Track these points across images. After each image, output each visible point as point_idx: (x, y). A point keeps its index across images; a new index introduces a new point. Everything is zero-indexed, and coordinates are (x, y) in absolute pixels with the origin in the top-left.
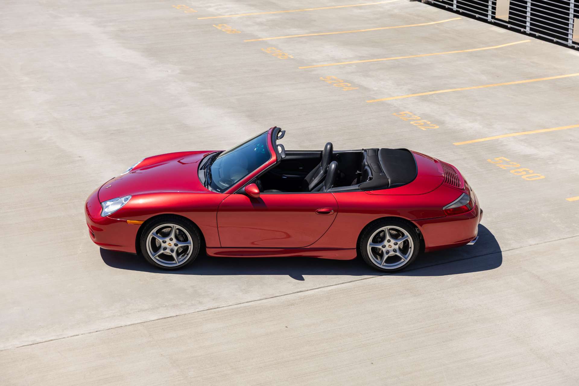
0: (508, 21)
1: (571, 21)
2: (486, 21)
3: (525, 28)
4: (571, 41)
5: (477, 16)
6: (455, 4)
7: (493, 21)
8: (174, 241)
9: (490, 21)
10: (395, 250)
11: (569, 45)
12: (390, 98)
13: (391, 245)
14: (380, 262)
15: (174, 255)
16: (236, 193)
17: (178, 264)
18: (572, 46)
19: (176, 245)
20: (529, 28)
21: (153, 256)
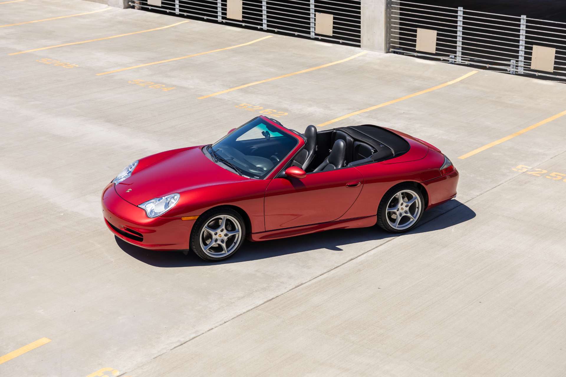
0: (242, 20)
1: (312, 16)
2: (216, 22)
3: (262, 26)
4: (314, 33)
5: (205, 17)
6: (177, 8)
7: (224, 21)
8: (225, 232)
9: (221, 21)
10: (406, 212)
11: (311, 37)
12: (216, 94)
13: (403, 207)
14: (394, 224)
15: (224, 245)
16: (276, 177)
17: (228, 254)
18: (315, 38)
19: (226, 235)
20: (266, 25)
21: (205, 250)
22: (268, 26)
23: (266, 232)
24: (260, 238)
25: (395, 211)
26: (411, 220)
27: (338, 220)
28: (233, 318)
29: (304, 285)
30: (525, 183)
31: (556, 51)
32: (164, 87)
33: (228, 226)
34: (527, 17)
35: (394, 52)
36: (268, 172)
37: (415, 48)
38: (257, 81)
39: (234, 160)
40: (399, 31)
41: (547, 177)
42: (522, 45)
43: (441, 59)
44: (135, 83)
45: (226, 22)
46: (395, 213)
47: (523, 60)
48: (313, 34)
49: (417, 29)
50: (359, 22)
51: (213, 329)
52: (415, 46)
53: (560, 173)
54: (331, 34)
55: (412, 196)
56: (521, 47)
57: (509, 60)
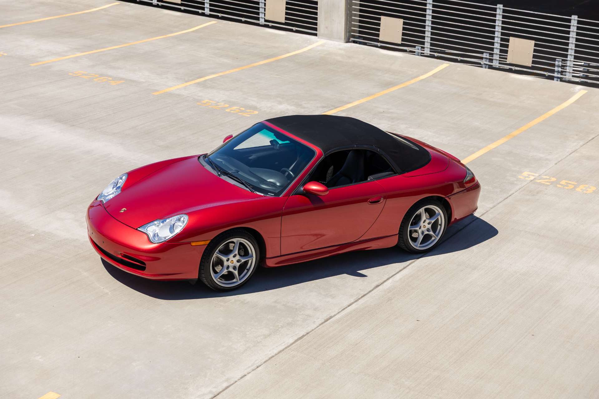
0: (180, 3)
1: (261, 1)
2: (151, 5)
3: (204, 10)
7: (160, 4)
8: (238, 257)
9: (156, 4)
10: (428, 230)
11: (261, 23)
12: (172, 89)
13: (425, 225)
14: (416, 244)
15: (236, 273)
16: (293, 194)
17: (240, 282)
18: (265, 25)
19: (238, 261)
20: (209, 9)
21: (215, 278)
22: (211, 10)
23: (281, 256)
24: (276, 264)
25: (418, 229)
26: (433, 238)
27: (358, 241)
28: (265, 362)
29: (333, 318)
30: (537, 193)
31: (535, 43)
32: (110, 80)
33: (241, 251)
34: (503, 7)
35: (354, 42)
36: (283, 187)
37: (378, 38)
38: (213, 73)
39: (239, 173)
40: (359, 18)
41: (558, 186)
42: (498, 37)
43: (408, 51)
44: (77, 75)
45: (162, 5)
46: (416, 231)
47: (499, 53)
48: (263, 20)
49: (380, 17)
50: (316, 8)
51: (245, 375)
52: (378, 35)
53: (570, 181)
54: (283, 21)
55: (435, 212)
56: (496, 39)
57: (482, 53)
